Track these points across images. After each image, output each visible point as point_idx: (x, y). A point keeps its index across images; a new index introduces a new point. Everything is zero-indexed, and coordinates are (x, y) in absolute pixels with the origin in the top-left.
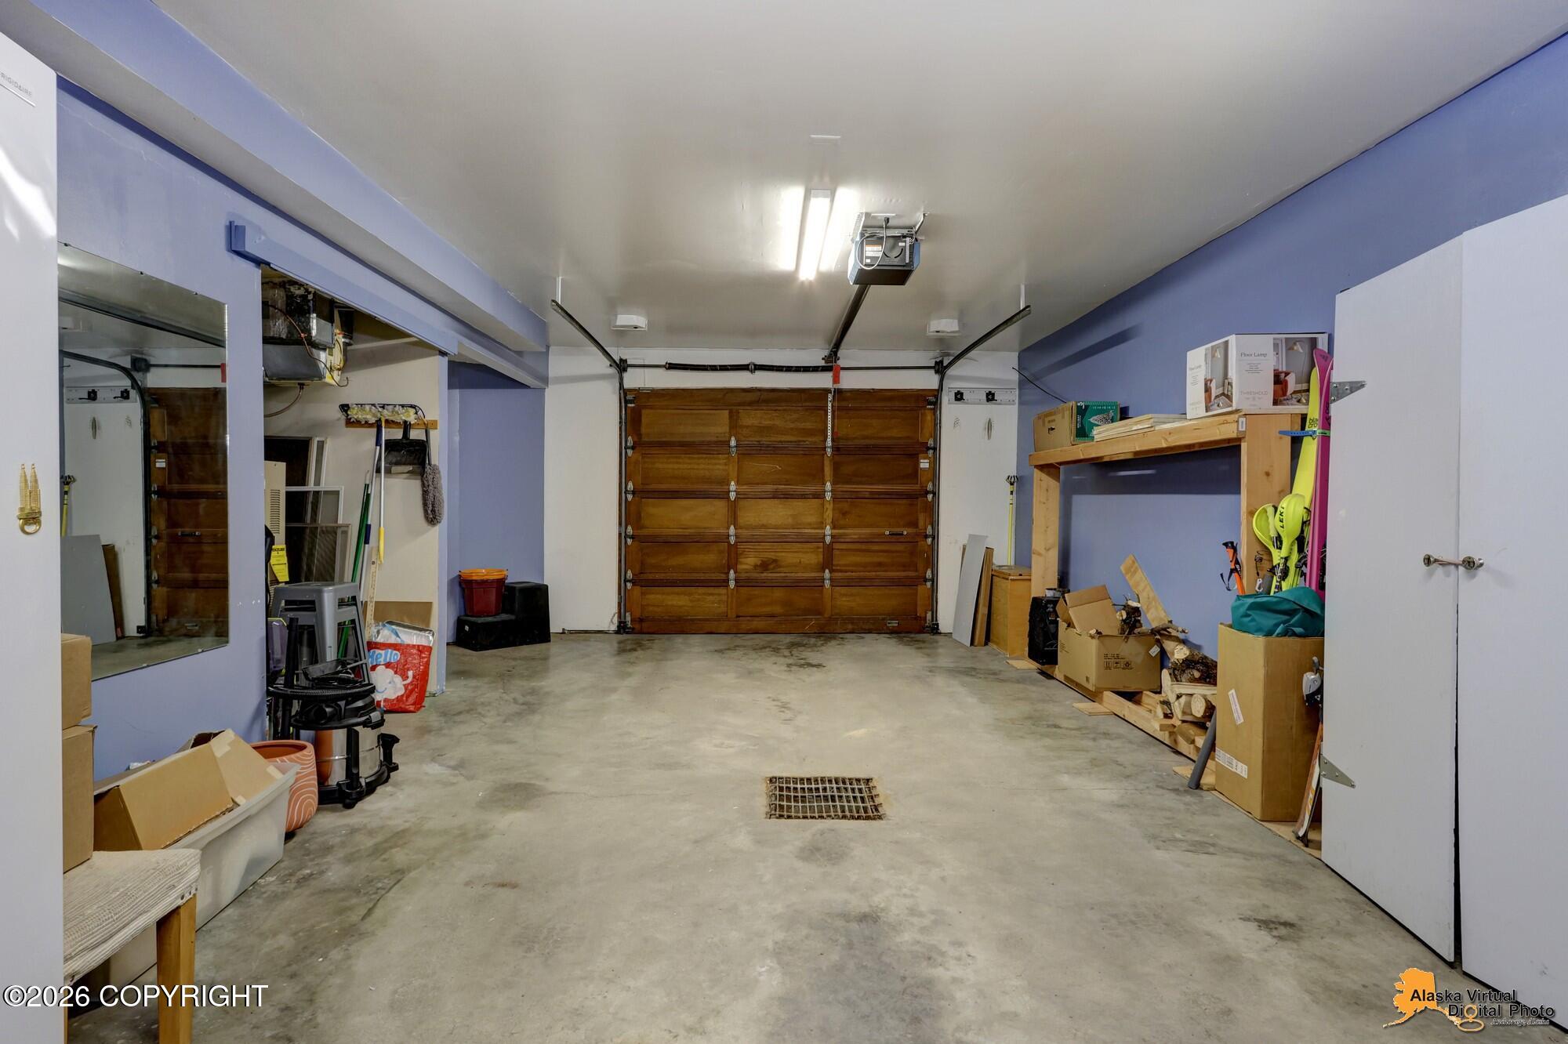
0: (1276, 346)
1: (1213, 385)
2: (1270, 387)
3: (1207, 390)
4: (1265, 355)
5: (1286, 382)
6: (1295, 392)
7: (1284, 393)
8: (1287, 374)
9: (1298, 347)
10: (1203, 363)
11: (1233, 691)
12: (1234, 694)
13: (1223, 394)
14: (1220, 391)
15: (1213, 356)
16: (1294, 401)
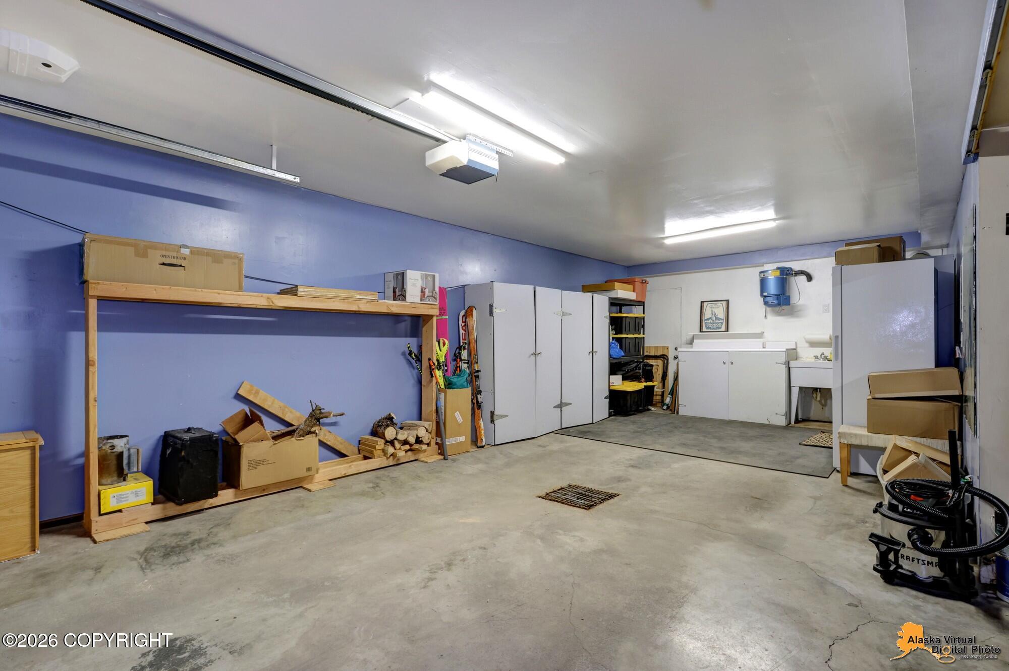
0: (421, 277)
1: (397, 290)
2: (419, 294)
3: (394, 292)
4: (418, 280)
5: (425, 292)
6: (428, 296)
7: (424, 296)
8: (425, 289)
9: (429, 278)
10: (392, 280)
11: (458, 412)
12: (459, 414)
13: (402, 295)
14: (400, 293)
15: (397, 278)
16: (428, 300)
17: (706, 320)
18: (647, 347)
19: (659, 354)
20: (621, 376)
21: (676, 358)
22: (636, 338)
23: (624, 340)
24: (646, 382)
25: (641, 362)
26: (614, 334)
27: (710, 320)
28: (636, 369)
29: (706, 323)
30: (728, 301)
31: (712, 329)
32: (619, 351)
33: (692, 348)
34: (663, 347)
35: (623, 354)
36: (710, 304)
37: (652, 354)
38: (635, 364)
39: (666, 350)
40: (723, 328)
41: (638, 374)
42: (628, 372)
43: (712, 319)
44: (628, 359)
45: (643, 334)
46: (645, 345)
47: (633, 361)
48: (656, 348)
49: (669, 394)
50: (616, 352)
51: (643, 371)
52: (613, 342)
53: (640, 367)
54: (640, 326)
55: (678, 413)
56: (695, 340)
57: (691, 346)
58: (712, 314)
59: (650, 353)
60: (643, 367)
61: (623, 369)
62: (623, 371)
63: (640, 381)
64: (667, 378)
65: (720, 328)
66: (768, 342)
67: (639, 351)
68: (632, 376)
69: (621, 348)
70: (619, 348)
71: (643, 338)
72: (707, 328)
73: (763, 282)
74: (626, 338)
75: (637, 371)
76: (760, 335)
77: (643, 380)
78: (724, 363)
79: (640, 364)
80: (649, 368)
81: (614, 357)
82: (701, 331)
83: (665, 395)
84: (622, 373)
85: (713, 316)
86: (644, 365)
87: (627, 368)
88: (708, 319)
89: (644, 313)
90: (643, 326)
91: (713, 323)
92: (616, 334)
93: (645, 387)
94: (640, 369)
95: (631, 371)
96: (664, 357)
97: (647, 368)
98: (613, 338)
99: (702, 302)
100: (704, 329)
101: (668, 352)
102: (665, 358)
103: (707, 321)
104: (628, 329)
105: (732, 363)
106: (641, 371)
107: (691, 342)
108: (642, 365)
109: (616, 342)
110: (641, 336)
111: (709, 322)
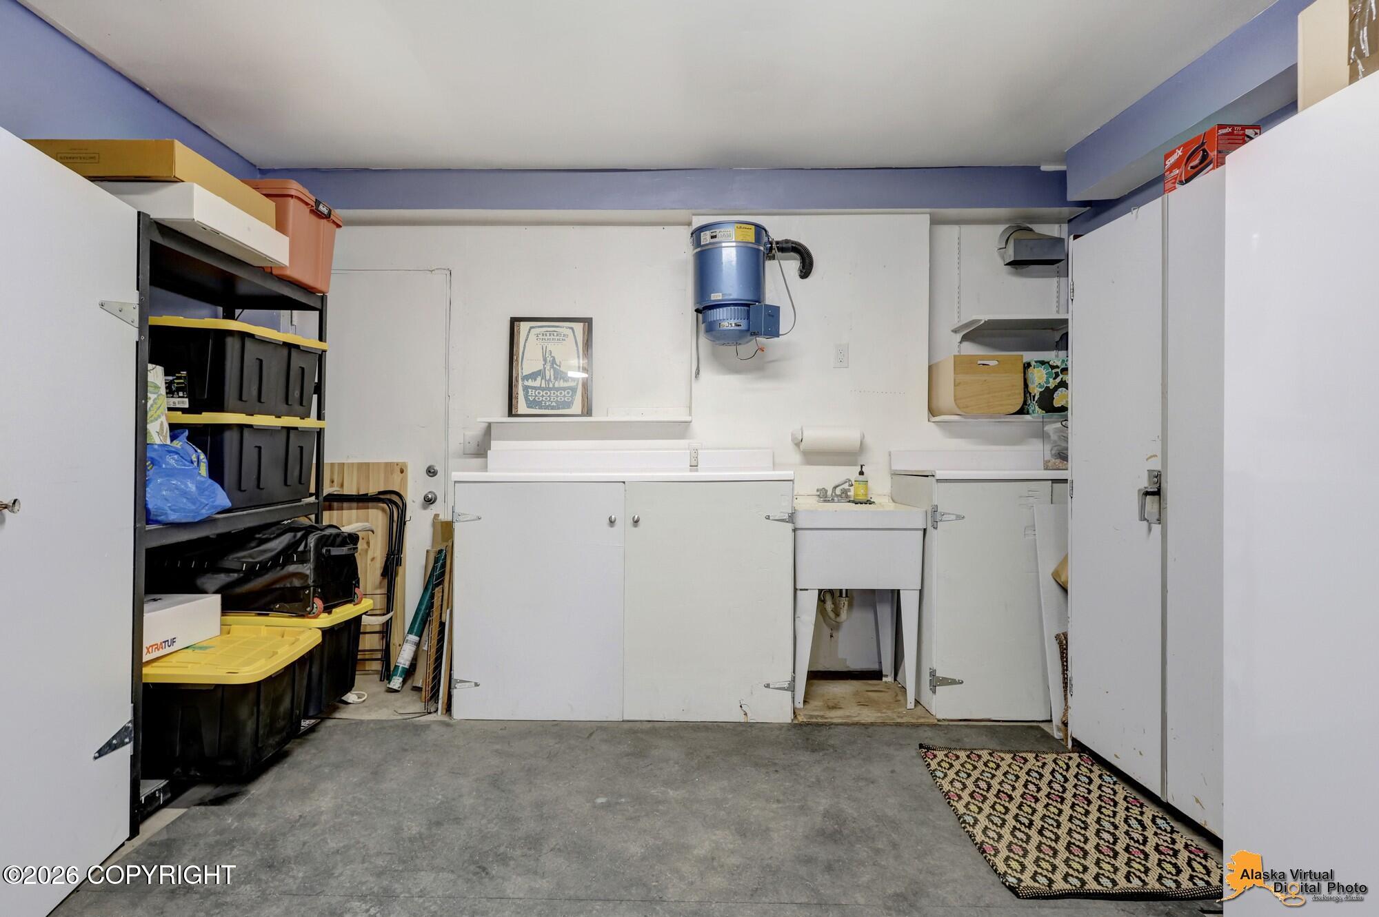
17: (526, 378)
18: (332, 465)
19: (372, 490)
20: (218, 597)
21: (429, 501)
22: (288, 430)
23: (230, 439)
24: (328, 610)
25: (309, 530)
26: (184, 411)
27: (539, 379)
28: (288, 561)
29: (526, 388)
30: (588, 322)
31: (547, 408)
32: (201, 489)
33: (485, 468)
34: (389, 467)
35: (223, 500)
36: (539, 329)
37: (350, 489)
38: (286, 539)
39: (397, 476)
40: (577, 408)
41: (297, 583)
42: (252, 572)
43: (544, 377)
44: (247, 519)
45: (320, 416)
46: (328, 459)
47: (278, 523)
48: (364, 468)
49: (410, 632)
50: (185, 494)
51: (316, 569)
52: (177, 444)
53: (305, 552)
54: (309, 387)
55: (448, 708)
56: (493, 443)
57: (479, 461)
58: (545, 360)
59: (342, 486)
60: (316, 546)
61: (231, 561)
62: (228, 571)
63: (302, 613)
64: (400, 570)
65: (568, 405)
66: (702, 449)
67: (302, 480)
68: (267, 590)
69: (216, 473)
70: (204, 470)
71: (320, 433)
72: (530, 404)
73: (704, 263)
74: (241, 427)
75: (292, 568)
76: (679, 430)
77: (318, 603)
78: (612, 522)
79: (305, 537)
80: (344, 551)
81: (173, 517)
82: (510, 414)
83: (395, 639)
84: (222, 579)
85: (548, 367)
86: (323, 541)
87: (242, 559)
88: (533, 376)
89: (321, 338)
90: (319, 389)
91: (549, 389)
92: (193, 409)
93: (327, 632)
94: (303, 560)
95: (265, 568)
96: (391, 501)
97: (336, 551)
98: (175, 429)
99: (514, 321)
100: (522, 407)
101: (404, 482)
102: (395, 503)
103: (530, 383)
104: (251, 390)
105: (636, 522)
106: (307, 569)
107: (481, 450)
108: (312, 541)
109: (190, 448)
110: (311, 422)
111: (537, 383)
